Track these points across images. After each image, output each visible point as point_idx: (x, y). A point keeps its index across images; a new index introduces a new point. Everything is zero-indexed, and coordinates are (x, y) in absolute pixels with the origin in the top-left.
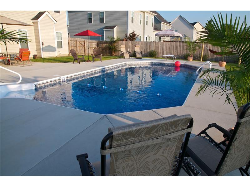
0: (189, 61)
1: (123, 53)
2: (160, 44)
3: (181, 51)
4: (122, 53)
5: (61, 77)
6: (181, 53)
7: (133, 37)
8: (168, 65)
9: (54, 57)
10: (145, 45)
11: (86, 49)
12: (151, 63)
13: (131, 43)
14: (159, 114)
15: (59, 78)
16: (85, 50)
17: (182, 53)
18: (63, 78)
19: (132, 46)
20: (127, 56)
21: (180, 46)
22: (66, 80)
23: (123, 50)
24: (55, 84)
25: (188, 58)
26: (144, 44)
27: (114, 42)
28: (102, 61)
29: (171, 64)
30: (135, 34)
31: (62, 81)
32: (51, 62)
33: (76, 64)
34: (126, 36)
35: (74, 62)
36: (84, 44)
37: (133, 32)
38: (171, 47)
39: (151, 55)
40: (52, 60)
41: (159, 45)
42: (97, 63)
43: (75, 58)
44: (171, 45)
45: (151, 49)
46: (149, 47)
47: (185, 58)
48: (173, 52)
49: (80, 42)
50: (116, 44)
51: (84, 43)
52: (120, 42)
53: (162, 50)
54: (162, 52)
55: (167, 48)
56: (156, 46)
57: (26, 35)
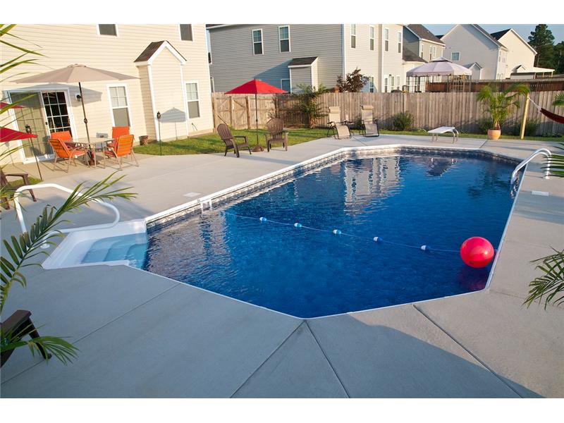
0: (492, 139)
1: (335, 126)
2: (420, 98)
3: (471, 111)
4: (333, 124)
5: (201, 199)
6: (471, 117)
7: (355, 83)
8: (441, 153)
9: (183, 138)
10: (385, 100)
11: (250, 115)
12: (400, 149)
13: (353, 98)
14: (430, 317)
15: (195, 202)
16: (248, 117)
18: (206, 202)
19: (353, 105)
20: (343, 131)
21: (467, 101)
22: (211, 204)
23: (334, 117)
24: (188, 216)
25: (489, 133)
26: (382, 98)
27: (313, 95)
28: (289, 147)
29: (448, 150)
30: (361, 76)
31: (202, 207)
32: (178, 154)
33: (228, 161)
34: (340, 81)
35: (226, 152)
36: (245, 105)
37: (356, 71)
38: (446, 104)
39: (399, 124)
40: (178, 146)
41: (418, 100)
42: (276, 153)
43: (229, 144)
44: (446, 99)
45: (399, 110)
46: (393, 106)
47: (481, 129)
48: (450, 115)
49: (239, 101)
50: (316, 101)
51: (247, 103)
52: (326, 96)
53: (424, 110)
54: (424, 115)
55: (437, 106)
56: (409, 103)
57: (125, 95)
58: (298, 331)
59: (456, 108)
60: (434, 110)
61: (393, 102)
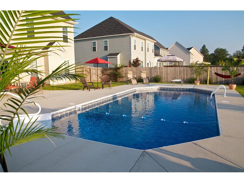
0: (196, 84)
1: (130, 80)
2: (164, 70)
3: (185, 75)
4: (130, 79)
5: (77, 106)
6: (185, 77)
7: (136, 63)
8: (177, 90)
9: (62, 84)
10: (149, 70)
11: (91, 76)
12: (159, 89)
13: (136, 69)
15: (74, 107)
17: (187, 77)
18: (79, 107)
19: (136, 72)
20: (134, 82)
21: (184, 71)
22: (81, 108)
23: (130, 76)
24: (71, 114)
25: (195, 82)
26: (148, 70)
27: (119, 68)
28: (112, 88)
29: (180, 88)
30: (139, 60)
31: (77, 109)
32: (61, 90)
33: (86, 91)
34: (130, 63)
35: (84, 89)
36: (89, 72)
37: (137, 59)
38: (175, 72)
39: (156, 80)
40: (60, 87)
41: (163, 70)
42: (106, 90)
43: (85, 85)
44: (175, 70)
45: (155, 75)
46: (153, 73)
47: (191, 81)
48: (177, 76)
49: (87, 70)
50: (120, 70)
51: (90, 71)
52: (124, 69)
53: (166, 75)
54: (166, 76)
55: (171, 73)
56: (160, 72)
57: (37, 64)
58: (142, 155)
59: (179, 74)
60: (170, 74)
61: (153, 71)
